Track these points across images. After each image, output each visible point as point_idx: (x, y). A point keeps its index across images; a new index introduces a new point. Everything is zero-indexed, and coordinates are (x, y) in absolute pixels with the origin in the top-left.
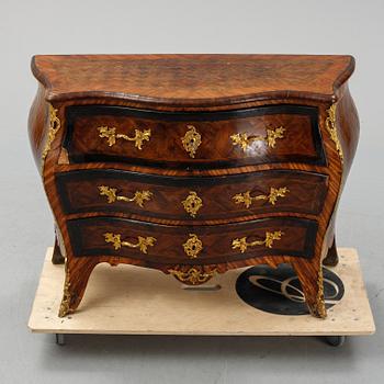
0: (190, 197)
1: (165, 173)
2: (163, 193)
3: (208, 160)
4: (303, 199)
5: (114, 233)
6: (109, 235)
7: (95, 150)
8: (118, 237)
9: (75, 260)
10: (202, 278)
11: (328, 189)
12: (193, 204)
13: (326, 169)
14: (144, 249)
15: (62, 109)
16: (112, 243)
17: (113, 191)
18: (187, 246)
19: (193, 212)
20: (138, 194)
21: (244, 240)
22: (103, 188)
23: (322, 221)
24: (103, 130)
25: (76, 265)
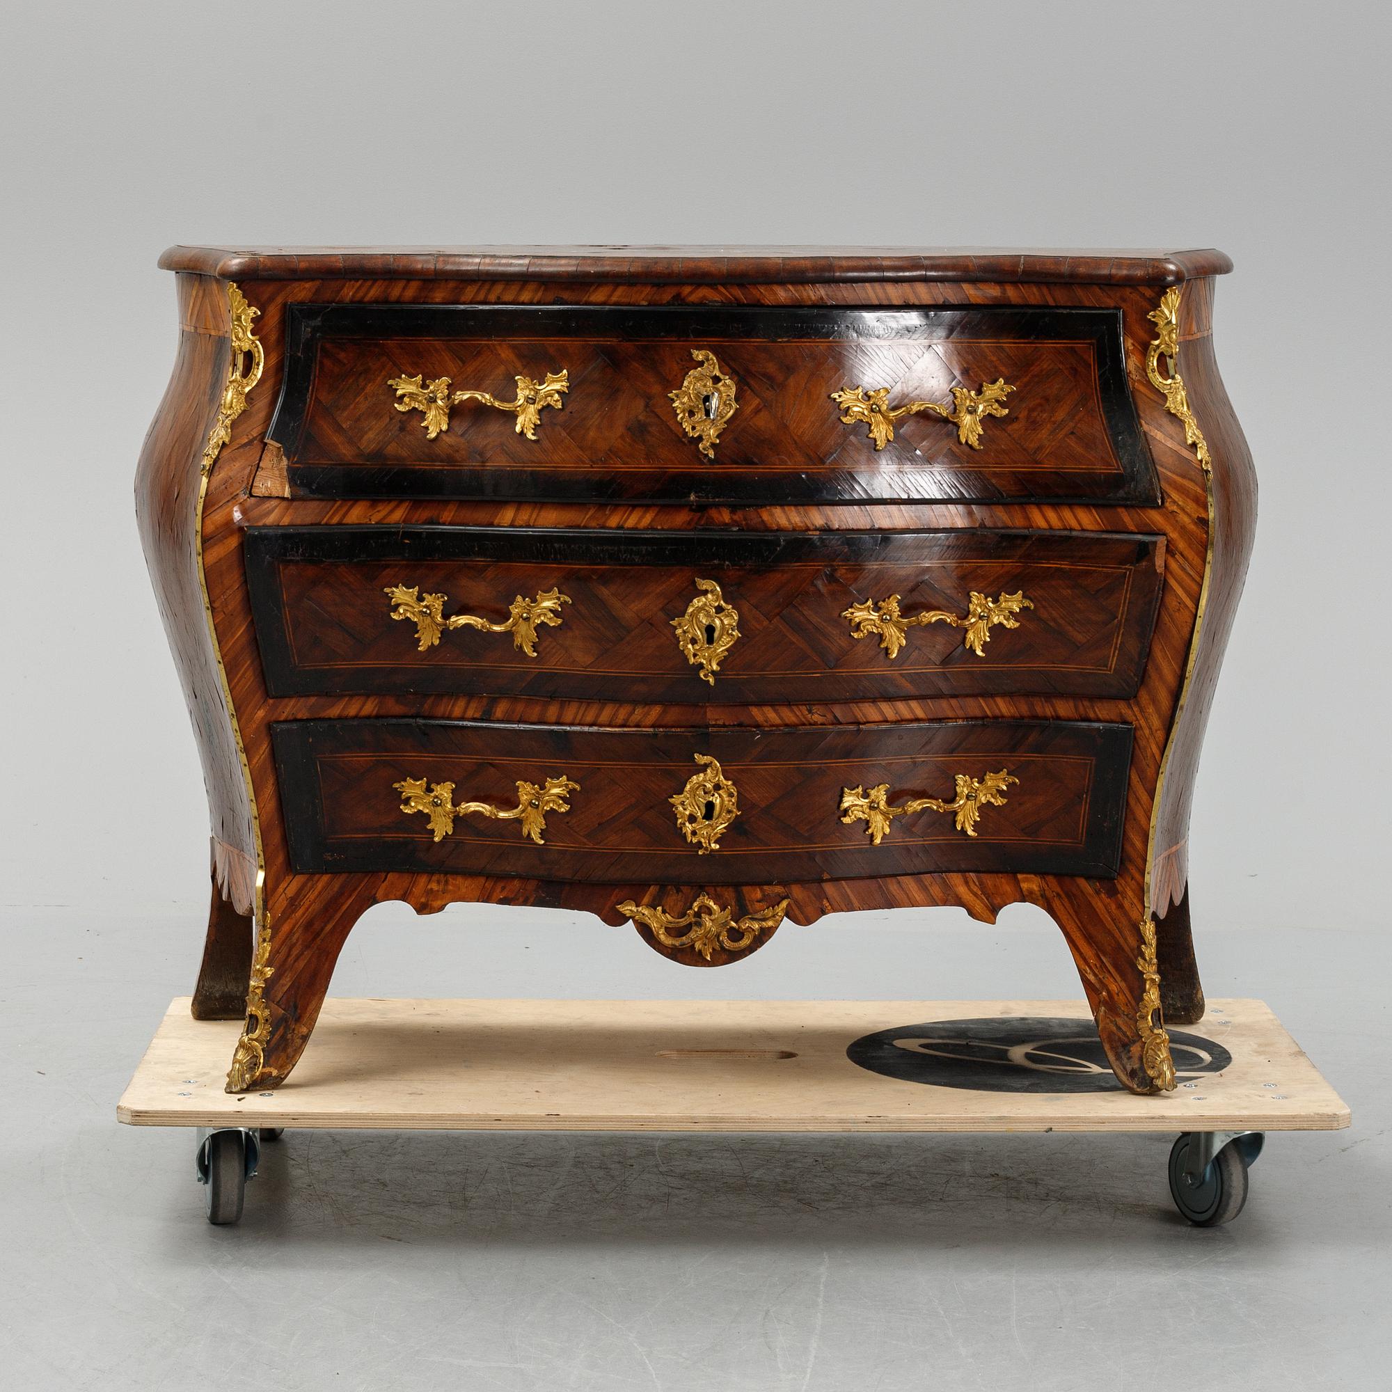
0: (697, 602)
1: (614, 521)
2: (605, 592)
3: (760, 469)
4: (1080, 638)
5: (434, 777)
6: (412, 788)
7: (378, 455)
8: (444, 791)
9: (292, 885)
10: (736, 935)
11: (1165, 586)
12: (710, 630)
13: (1155, 517)
14: (534, 829)
15: (274, 311)
16: (423, 818)
17: (435, 602)
18: (686, 805)
19: (709, 659)
20: (518, 607)
21: (880, 795)
22: (401, 594)
23: (1148, 720)
24: (405, 387)
25: (293, 903)
